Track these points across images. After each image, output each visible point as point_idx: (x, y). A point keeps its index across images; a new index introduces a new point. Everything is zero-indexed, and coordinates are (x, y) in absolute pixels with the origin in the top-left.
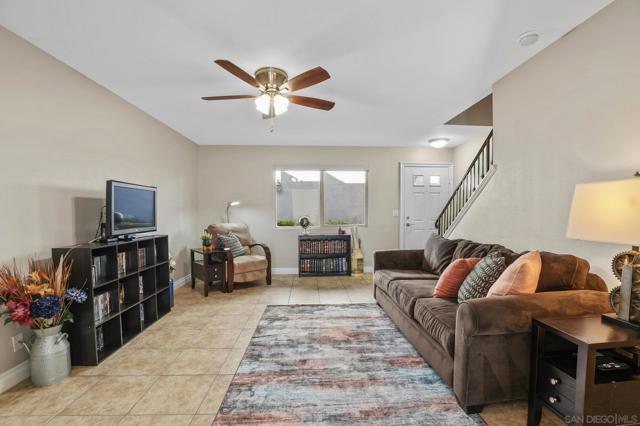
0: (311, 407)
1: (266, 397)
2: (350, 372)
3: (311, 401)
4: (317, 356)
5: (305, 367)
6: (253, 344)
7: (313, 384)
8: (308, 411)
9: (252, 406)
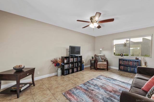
0: (82, 100)
1: (77, 92)
2: (101, 99)
3: (83, 99)
4: (97, 91)
5: (91, 91)
6: (88, 82)
7: (88, 96)
8: (80, 100)
9: (73, 93)
